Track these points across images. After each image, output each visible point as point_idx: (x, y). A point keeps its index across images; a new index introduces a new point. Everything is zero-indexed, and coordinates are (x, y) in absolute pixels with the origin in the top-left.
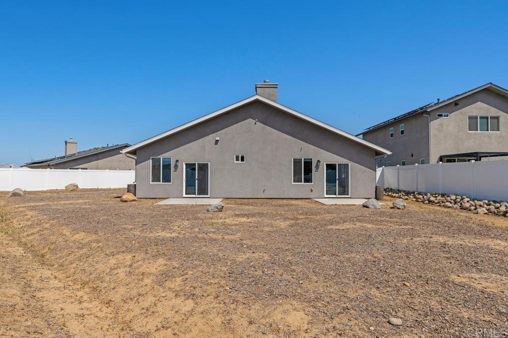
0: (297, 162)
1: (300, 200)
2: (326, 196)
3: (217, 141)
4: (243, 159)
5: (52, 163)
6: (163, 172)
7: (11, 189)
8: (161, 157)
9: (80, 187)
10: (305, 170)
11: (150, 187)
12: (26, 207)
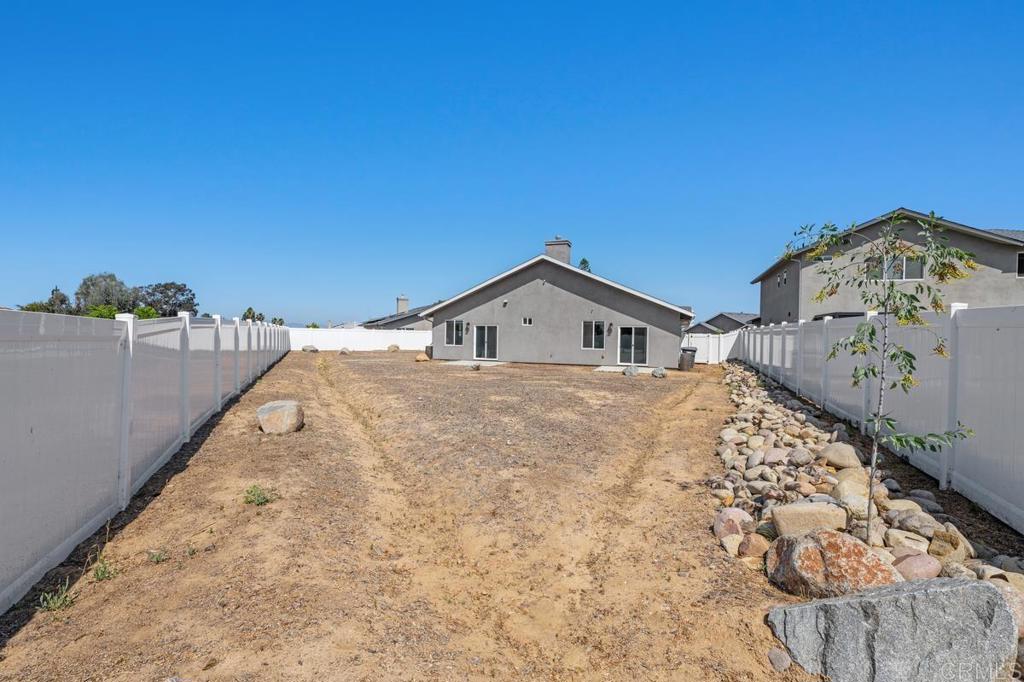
0: (587, 326)
1: (582, 368)
2: (619, 363)
3: (506, 303)
4: (530, 323)
5: (380, 323)
6: (455, 335)
7: (339, 348)
8: (455, 320)
9: (402, 348)
10: (595, 334)
11: (445, 349)
12: (348, 363)
